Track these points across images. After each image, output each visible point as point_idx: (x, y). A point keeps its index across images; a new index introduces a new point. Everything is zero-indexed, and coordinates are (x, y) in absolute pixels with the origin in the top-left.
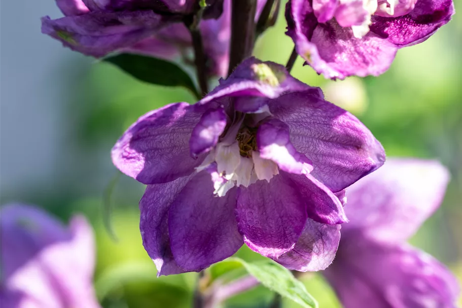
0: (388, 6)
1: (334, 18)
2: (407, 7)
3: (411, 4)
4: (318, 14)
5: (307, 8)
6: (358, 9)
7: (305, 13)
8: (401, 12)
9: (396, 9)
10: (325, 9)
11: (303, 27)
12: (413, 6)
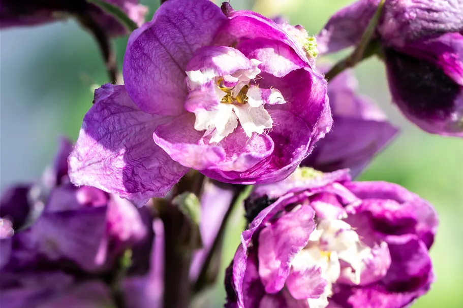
0: (353, 271)
1: (285, 288)
2: (377, 273)
3: (381, 270)
4: (266, 282)
5: (253, 274)
6: (315, 278)
7: (249, 280)
8: (369, 279)
9: (363, 276)
10: (274, 276)
11: (247, 298)
12: (384, 272)
